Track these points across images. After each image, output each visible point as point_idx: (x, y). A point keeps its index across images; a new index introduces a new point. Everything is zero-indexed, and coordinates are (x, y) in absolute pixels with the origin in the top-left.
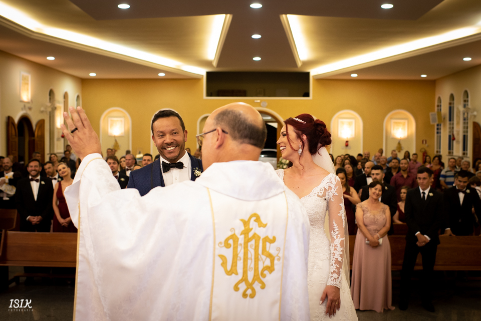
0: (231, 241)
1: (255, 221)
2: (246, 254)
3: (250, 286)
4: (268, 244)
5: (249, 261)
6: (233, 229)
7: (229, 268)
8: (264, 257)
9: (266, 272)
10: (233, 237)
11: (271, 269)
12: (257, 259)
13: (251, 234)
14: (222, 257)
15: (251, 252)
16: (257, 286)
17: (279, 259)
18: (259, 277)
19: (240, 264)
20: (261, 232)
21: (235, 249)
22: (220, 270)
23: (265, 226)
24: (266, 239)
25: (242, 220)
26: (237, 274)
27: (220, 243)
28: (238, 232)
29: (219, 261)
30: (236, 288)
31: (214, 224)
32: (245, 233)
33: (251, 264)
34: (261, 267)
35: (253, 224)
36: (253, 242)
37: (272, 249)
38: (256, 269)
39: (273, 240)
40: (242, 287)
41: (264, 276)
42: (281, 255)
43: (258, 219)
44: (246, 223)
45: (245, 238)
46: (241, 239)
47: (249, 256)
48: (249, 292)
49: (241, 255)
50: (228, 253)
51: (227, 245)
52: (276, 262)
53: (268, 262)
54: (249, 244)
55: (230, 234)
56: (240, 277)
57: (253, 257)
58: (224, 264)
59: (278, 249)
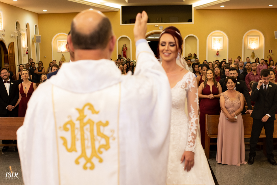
0: (68, 126)
1: (89, 109)
2: (82, 136)
3: (89, 160)
4: (102, 128)
5: (86, 142)
6: (69, 117)
7: (69, 146)
8: (99, 138)
9: (102, 150)
10: (71, 123)
11: (107, 147)
12: (93, 139)
13: (85, 120)
14: (63, 138)
15: (87, 134)
16: (95, 161)
17: (114, 139)
18: (97, 153)
19: (78, 144)
20: (95, 118)
21: (73, 132)
22: (62, 148)
23: (97, 113)
24: (100, 124)
25: (78, 109)
26: (76, 151)
27: (60, 128)
28: (74, 119)
29: (61, 142)
30: (77, 162)
31: (54, 113)
32: (81, 119)
33: (88, 143)
34: (97, 145)
35: (87, 112)
36: (88, 126)
37: (106, 131)
38: (93, 147)
39: (107, 124)
40: (82, 161)
41: (101, 153)
42: (115, 135)
43: (91, 107)
44: (81, 111)
45: (81, 123)
46: (77, 124)
47: (86, 137)
48: (89, 165)
49: (78, 136)
50: (68, 135)
51: (65, 129)
52: (111, 141)
53: (103, 142)
54: (85, 128)
55: (67, 120)
56: (79, 153)
57: (89, 138)
58: (65, 143)
59: (112, 131)
